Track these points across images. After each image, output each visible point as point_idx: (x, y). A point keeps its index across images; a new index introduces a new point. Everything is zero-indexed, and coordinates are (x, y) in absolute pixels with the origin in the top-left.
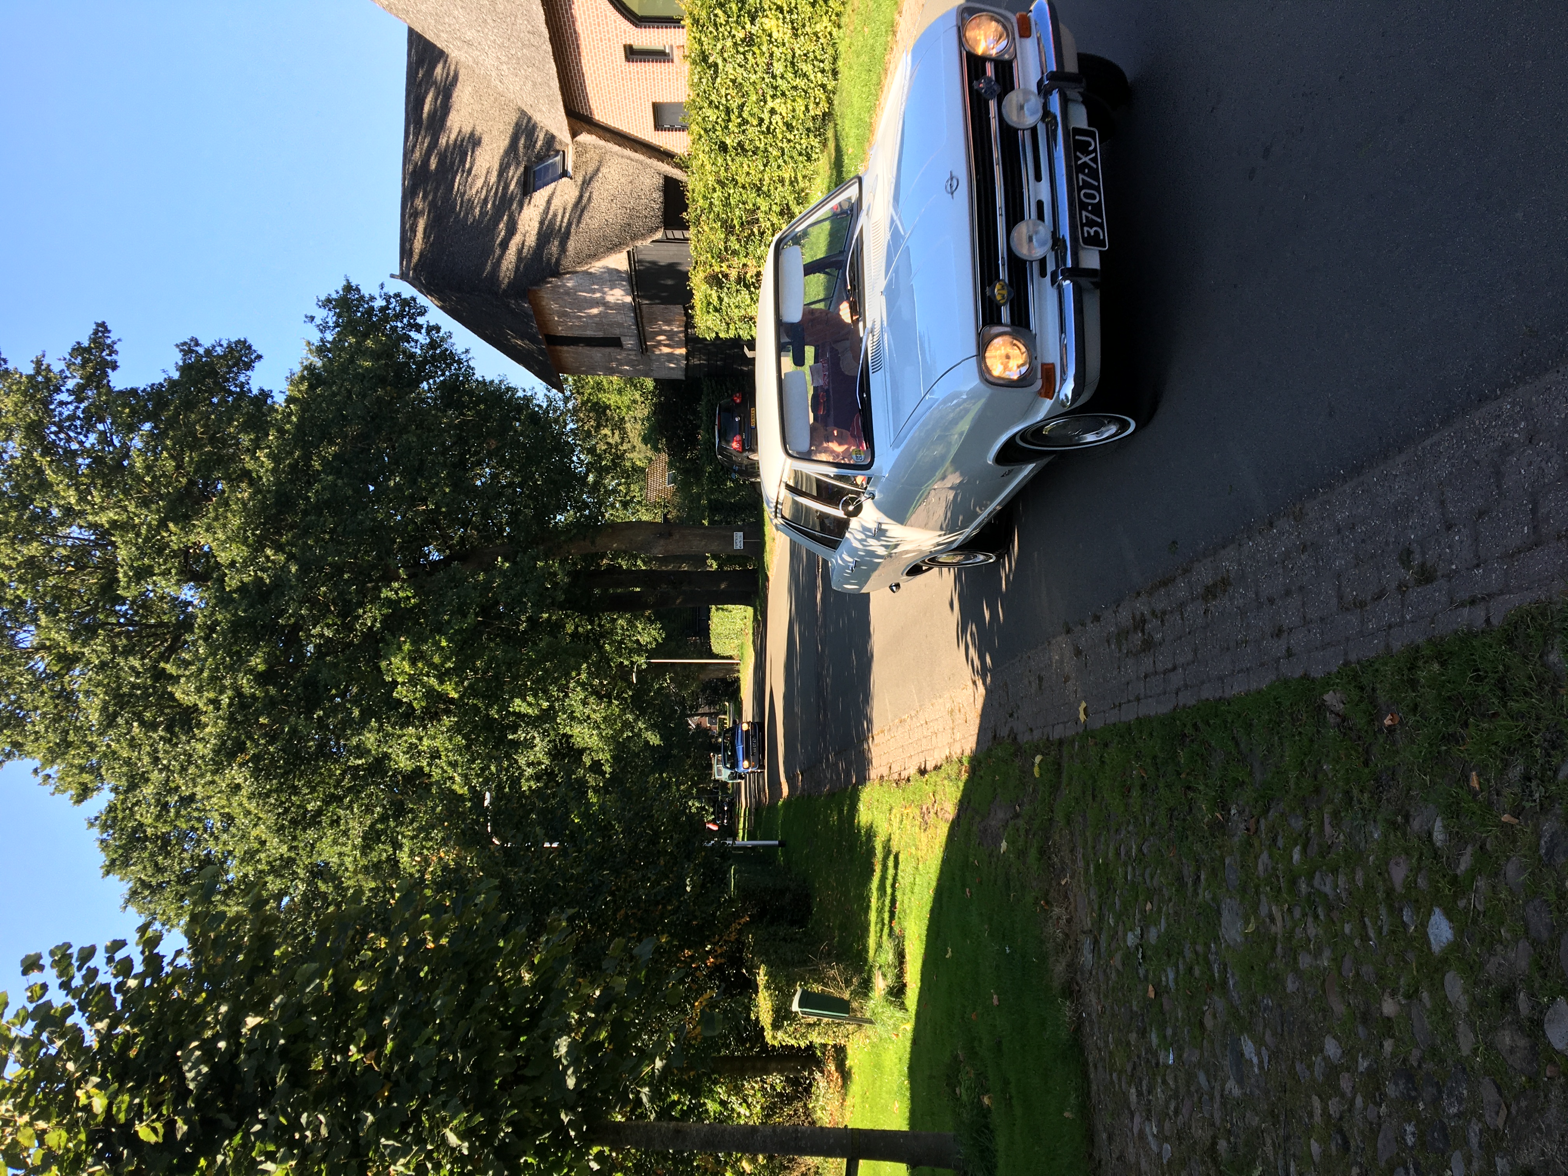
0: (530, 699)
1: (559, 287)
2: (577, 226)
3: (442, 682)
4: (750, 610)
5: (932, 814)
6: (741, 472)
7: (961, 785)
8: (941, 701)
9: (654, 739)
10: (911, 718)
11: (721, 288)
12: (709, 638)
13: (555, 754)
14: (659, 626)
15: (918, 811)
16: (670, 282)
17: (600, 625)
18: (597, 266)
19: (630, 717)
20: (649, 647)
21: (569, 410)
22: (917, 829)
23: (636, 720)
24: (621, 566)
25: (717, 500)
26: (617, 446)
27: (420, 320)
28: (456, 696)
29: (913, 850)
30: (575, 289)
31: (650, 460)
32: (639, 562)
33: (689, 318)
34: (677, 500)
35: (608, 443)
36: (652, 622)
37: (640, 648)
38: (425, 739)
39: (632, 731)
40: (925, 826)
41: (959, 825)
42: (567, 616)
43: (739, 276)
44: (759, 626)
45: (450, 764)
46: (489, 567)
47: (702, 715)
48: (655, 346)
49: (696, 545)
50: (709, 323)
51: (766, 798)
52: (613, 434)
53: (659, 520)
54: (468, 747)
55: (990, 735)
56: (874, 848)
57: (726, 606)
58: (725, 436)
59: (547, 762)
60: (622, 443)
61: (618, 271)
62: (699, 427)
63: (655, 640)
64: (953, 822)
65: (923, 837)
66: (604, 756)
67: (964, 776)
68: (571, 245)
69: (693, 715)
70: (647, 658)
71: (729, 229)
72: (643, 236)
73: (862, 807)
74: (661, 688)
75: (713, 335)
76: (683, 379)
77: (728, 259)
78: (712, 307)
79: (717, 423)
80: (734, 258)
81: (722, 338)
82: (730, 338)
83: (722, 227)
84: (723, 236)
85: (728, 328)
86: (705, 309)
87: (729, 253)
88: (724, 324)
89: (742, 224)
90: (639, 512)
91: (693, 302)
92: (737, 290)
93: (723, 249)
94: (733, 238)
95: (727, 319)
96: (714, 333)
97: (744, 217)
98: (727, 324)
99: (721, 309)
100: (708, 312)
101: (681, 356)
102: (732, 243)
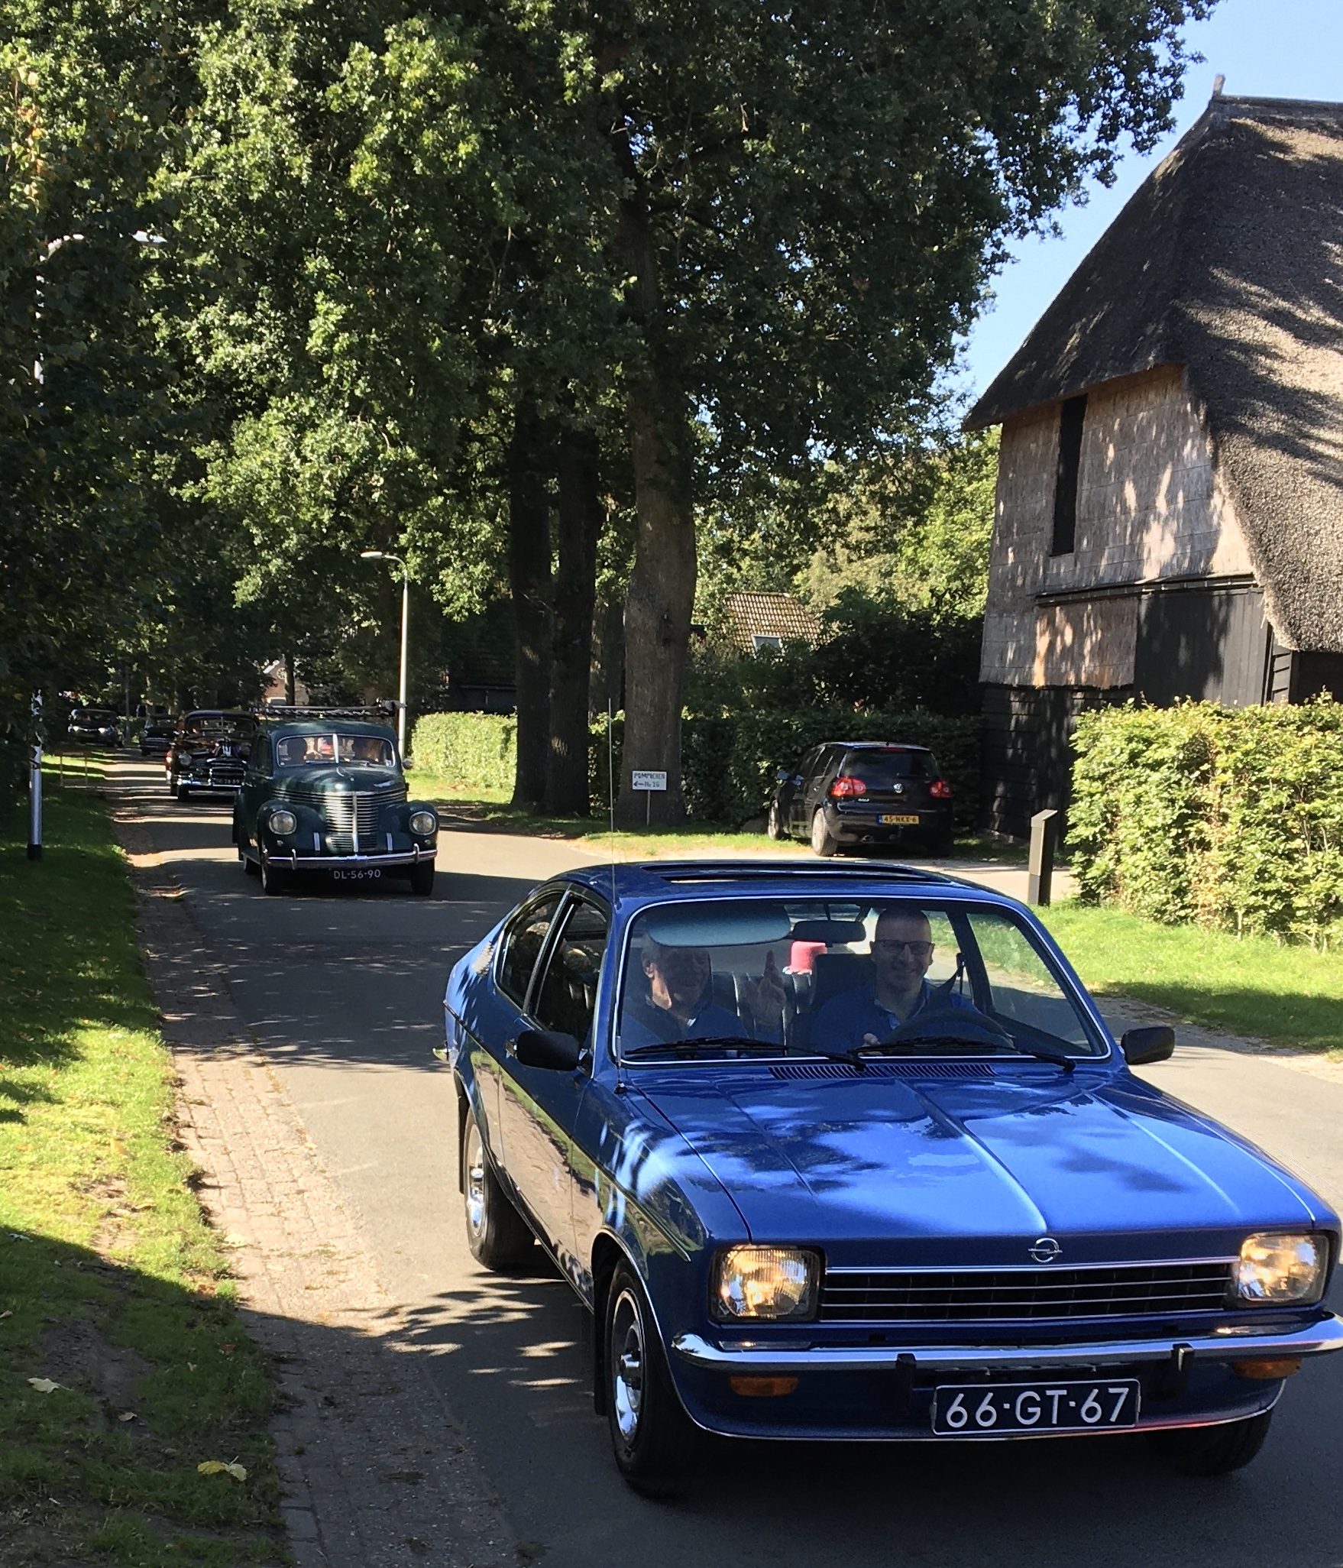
0: (343, 340)
1: (1185, 428)
2: (1310, 472)
3: (379, 151)
4: (505, 797)
5: (107, 1204)
6: (789, 790)
7: (171, 1276)
8: (349, 1227)
9: (246, 589)
10: (309, 1157)
11: (1181, 768)
12: (448, 709)
13: (224, 382)
14: (477, 609)
15: (112, 1168)
16: (1183, 656)
17: (485, 488)
18: (1223, 507)
19: (292, 542)
20: (435, 588)
21: (919, 440)
22: (76, 1168)
23: (285, 554)
24: (601, 535)
25: (731, 740)
26: (842, 535)
27: (1125, 137)
28: (353, 182)
29: (30, 1157)
30: (1177, 460)
31: (807, 602)
32: (607, 573)
33: (1115, 697)
34: (726, 655)
35: (848, 517)
36: (485, 595)
37: (432, 570)
38: (265, 109)
39: (262, 546)
40: (81, 1187)
41: (85, 1269)
42: (504, 420)
43: (1200, 806)
44: (473, 814)
45: (210, 164)
46: (614, 261)
47: (290, 689)
48: (1051, 622)
49: (643, 692)
50: (1106, 741)
51: (123, 817)
52: (868, 529)
53: (696, 619)
54: (244, 204)
55: (285, 1348)
56: (33, 1062)
57: (513, 747)
58: (861, 761)
59: (209, 366)
60: (846, 546)
61: (1211, 551)
62: (880, 707)
63: (449, 601)
64: (94, 1256)
65: (59, 1182)
66: (213, 486)
67: (193, 1283)
69: (290, 668)
70: (412, 584)
71: (1302, 790)
72: (1283, 608)
73: (116, 1036)
74: (349, 609)
75: (1080, 748)
76: (981, 680)
77: (1239, 784)
78: (1141, 746)
79: (891, 745)
80: (1243, 796)
81: (1072, 765)
82: (1072, 783)
83: (1310, 775)
84: (1290, 776)
85: (1093, 779)
86: (1136, 732)
87: (1254, 788)
88: (1104, 771)
89: (1312, 816)
90: (710, 577)
91: (1150, 708)
92: (1173, 801)
93: (1263, 775)
94: (1283, 797)
95: (1114, 778)
96: (1083, 749)
97: (1328, 821)
98: (1102, 778)
99: (1136, 765)
100: (1130, 740)
101: (1030, 675)
102: (1275, 794)
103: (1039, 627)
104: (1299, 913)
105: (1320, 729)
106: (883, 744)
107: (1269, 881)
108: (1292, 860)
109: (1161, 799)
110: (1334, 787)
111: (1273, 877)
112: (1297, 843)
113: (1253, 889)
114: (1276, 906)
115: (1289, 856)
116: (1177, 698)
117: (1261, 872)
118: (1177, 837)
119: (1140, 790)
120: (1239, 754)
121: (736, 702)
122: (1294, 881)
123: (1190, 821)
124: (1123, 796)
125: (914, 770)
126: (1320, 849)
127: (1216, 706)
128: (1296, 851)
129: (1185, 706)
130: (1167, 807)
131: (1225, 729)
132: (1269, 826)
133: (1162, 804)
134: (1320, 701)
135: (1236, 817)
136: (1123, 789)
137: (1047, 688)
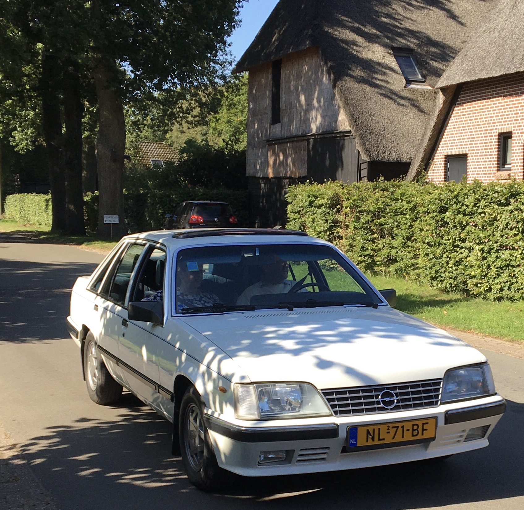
4: (48, 229)
11: (329, 207)
24: (83, 117)
25: (145, 202)
31: (172, 146)
32: (87, 133)
33: (302, 180)
34: (141, 168)
43: (338, 222)
44: (33, 236)
49: (106, 182)
50: (300, 197)
53: (126, 153)
57: (50, 208)
58: (201, 209)
62: (207, 187)
68: (361, 87)
75: (289, 200)
76: (247, 175)
77: (352, 213)
78: (313, 199)
79: (212, 202)
80: (354, 218)
81: (287, 207)
82: (287, 214)
83: (379, 208)
84: (372, 209)
85: (295, 213)
86: (311, 193)
87: (358, 214)
88: (299, 209)
89: (381, 225)
90: (131, 135)
91: (315, 184)
92: (327, 221)
93: (361, 209)
94: (369, 218)
95: (303, 212)
96: (291, 201)
97: (386, 226)
98: (299, 212)
99: (312, 207)
100: (309, 196)
101: (267, 173)
102: (366, 216)
103: (270, 154)
104: (378, 263)
105: (381, 190)
106: (209, 202)
107: (366, 251)
108: (374, 243)
109: (322, 220)
110: (388, 213)
111: (367, 249)
112: (376, 235)
113: (360, 254)
114: (369, 261)
115: (373, 241)
116: (325, 180)
117: (363, 247)
118: (330, 235)
119: (314, 216)
120: (351, 201)
121: (146, 187)
122: (375, 251)
123: (334, 228)
124: (308, 219)
125: (222, 212)
126: (384, 238)
127: (341, 183)
128: (375, 238)
129: (329, 183)
130: (325, 223)
131: (346, 191)
132: (364, 229)
133: (322, 222)
134: (380, 180)
135: (352, 226)
136: (307, 216)
137: (275, 178)
